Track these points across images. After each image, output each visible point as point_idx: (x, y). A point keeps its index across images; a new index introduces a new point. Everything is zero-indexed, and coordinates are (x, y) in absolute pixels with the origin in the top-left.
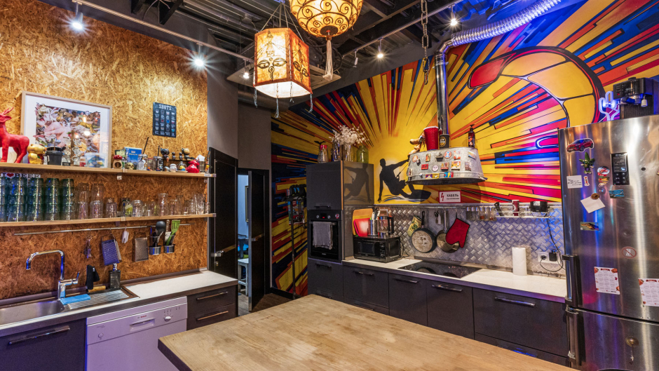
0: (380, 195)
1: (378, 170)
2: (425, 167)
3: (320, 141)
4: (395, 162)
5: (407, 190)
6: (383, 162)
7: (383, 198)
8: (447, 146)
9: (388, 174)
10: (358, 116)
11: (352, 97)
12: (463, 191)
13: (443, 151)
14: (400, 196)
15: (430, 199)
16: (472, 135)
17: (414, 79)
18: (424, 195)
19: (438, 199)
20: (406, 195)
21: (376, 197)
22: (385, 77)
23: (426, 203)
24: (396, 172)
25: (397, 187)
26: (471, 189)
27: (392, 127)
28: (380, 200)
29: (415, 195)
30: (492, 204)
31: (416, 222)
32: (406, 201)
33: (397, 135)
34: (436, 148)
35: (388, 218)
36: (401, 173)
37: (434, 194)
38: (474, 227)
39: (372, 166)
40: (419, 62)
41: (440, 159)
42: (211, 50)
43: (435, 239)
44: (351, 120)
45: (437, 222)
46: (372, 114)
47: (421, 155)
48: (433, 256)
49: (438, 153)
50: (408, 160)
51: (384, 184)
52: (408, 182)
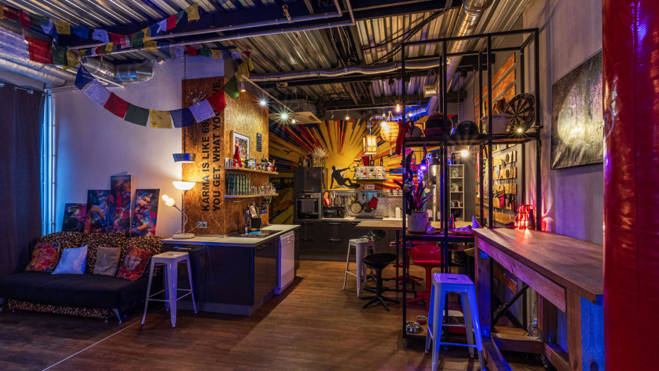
0: (332, 185)
1: (331, 172)
2: (365, 174)
3: (288, 150)
4: (341, 169)
5: (347, 183)
6: (334, 168)
7: (333, 187)
8: (373, 165)
9: (336, 175)
10: (318, 140)
11: (314, 129)
12: (376, 185)
13: (373, 167)
14: (344, 186)
16: (382, 160)
17: (353, 128)
18: (356, 186)
19: (364, 188)
20: (347, 186)
21: (329, 186)
22: (336, 123)
24: (342, 173)
25: (342, 181)
26: (379, 184)
27: (340, 150)
28: (331, 188)
29: (352, 186)
30: (388, 191)
31: (353, 199)
32: (347, 189)
33: (343, 155)
34: (368, 165)
35: (341, 197)
36: (345, 174)
37: (362, 185)
38: (380, 200)
39: (327, 169)
40: (357, 120)
41: (372, 171)
43: (363, 206)
44: (313, 142)
45: (363, 198)
46: (328, 141)
47: (362, 167)
48: (360, 214)
49: (371, 167)
50: (349, 168)
51: (334, 180)
52: (348, 179)
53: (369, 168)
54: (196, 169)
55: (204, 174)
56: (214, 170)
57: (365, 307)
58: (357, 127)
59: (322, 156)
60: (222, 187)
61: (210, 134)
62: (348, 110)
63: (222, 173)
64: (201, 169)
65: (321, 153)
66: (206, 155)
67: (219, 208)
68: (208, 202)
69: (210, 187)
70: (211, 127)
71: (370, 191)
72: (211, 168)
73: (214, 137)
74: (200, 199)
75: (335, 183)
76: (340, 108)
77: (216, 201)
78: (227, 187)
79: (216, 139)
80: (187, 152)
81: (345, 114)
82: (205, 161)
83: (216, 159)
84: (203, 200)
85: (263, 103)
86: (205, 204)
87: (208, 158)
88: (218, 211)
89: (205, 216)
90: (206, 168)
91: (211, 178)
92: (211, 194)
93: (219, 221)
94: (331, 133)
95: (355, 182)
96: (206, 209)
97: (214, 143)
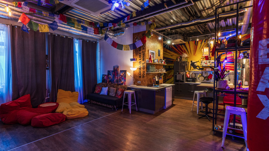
0: (190, 69)
1: (190, 63)
2: (206, 64)
3: (172, 55)
4: (195, 62)
5: (198, 68)
6: (191, 61)
7: (191, 69)
9: (193, 64)
10: (185, 50)
11: (183, 45)
14: (196, 69)
15: (204, 70)
17: (201, 44)
18: (202, 69)
19: (206, 70)
20: (197, 69)
21: (189, 69)
22: (193, 42)
23: (203, 70)
24: (195, 64)
25: (195, 67)
27: (194, 54)
28: (190, 70)
29: (200, 69)
31: (200, 75)
32: (197, 70)
33: (196, 56)
34: (208, 60)
35: (195, 74)
36: (197, 64)
37: (205, 69)
39: (188, 62)
40: (203, 40)
42: (162, 36)
43: (205, 78)
44: (182, 51)
45: (205, 74)
46: (189, 50)
47: (205, 61)
48: (204, 81)
49: (209, 61)
50: (199, 61)
51: (192, 66)
52: (198, 66)
53: (208, 61)
54: (137, 63)
55: (140, 65)
56: (143, 64)
57: (199, 118)
58: (203, 43)
59: (186, 57)
60: (145, 69)
61: (142, 51)
62: (198, 36)
63: (145, 65)
64: (139, 63)
65: (185, 55)
66: (140, 58)
67: (144, 77)
68: (141, 75)
69: (141, 70)
70: (142, 49)
71: (209, 71)
72: (142, 63)
73: (143, 52)
74: (138, 74)
75: (192, 68)
76: (194, 36)
77: (143, 74)
78: (147, 70)
79: (143, 53)
80: (134, 58)
81: (197, 38)
82: (140, 61)
83: (143, 60)
84: (139, 74)
85: (160, 38)
86: (140, 75)
87: (141, 59)
88: (144, 78)
89: (140, 79)
90: (140, 63)
91: (142, 66)
92: (142, 72)
93: (144, 81)
94: (191, 47)
95: (201, 67)
96: (140, 77)
97: (143, 54)
